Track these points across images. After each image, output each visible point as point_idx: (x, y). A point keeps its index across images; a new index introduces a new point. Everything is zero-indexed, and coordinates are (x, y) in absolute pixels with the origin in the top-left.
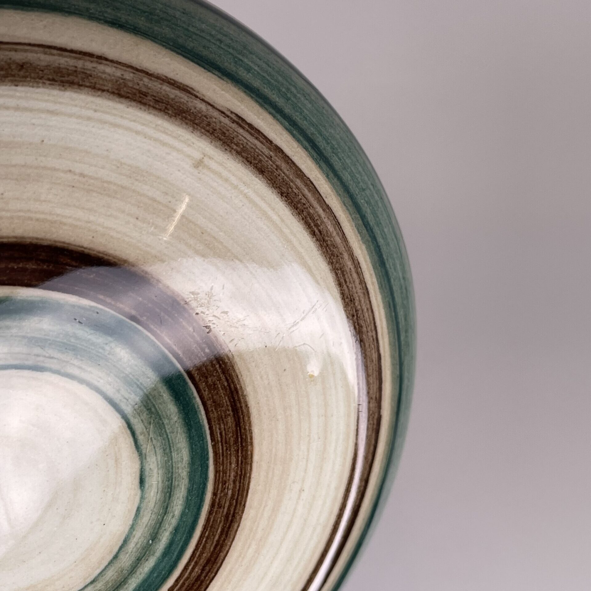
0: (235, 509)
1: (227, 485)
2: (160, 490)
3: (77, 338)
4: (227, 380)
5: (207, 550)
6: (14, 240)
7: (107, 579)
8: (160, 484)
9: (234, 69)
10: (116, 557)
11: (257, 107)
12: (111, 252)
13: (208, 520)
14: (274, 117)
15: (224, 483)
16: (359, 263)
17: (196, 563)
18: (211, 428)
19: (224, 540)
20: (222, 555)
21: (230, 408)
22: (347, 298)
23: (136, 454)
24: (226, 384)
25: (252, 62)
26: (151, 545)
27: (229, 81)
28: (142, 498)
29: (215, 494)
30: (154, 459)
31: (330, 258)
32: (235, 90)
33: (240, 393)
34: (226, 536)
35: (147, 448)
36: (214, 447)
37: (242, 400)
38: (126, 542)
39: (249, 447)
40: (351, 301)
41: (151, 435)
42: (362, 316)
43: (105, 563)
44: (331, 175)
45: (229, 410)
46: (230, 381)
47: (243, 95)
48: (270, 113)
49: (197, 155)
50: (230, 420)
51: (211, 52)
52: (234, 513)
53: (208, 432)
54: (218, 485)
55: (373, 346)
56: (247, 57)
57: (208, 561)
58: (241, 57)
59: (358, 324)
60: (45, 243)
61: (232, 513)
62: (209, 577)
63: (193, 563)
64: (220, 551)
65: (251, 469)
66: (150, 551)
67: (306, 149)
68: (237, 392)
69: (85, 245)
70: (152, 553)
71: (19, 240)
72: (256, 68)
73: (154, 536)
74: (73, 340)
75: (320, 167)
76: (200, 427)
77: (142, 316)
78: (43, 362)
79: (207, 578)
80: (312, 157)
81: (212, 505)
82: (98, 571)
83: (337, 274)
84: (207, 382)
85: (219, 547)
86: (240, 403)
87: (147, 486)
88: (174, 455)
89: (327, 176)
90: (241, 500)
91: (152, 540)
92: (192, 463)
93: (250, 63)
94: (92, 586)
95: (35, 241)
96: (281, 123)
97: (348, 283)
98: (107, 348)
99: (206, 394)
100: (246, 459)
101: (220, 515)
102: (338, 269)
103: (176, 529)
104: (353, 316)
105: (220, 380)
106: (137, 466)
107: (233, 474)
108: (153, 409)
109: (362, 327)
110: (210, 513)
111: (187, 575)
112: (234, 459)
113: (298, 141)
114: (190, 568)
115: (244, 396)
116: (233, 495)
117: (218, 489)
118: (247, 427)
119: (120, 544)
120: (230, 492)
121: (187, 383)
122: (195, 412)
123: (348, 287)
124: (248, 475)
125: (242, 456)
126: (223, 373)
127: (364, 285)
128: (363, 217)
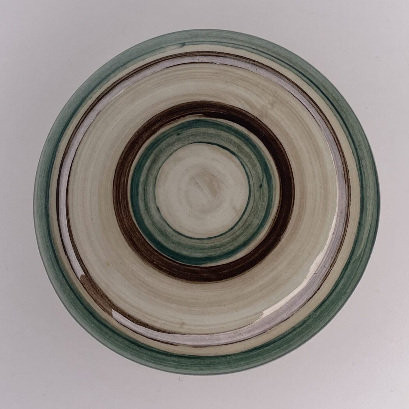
0: (118, 207)
1: (126, 216)
2: (150, 208)
3: (201, 253)
4: (143, 254)
5: (122, 189)
6: (233, 278)
7: (155, 170)
8: (151, 209)
9: (180, 359)
10: (156, 179)
11: (167, 351)
12: (202, 285)
13: (127, 201)
14: (159, 350)
15: (127, 216)
16: (104, 311)
17: (124, 183)
18: (142, 235)
19: (117, 194)
20: (115, 188)
21: (137, 244)
22: (104, 297)
23: (165, 218)
24: (143, 253)
25: (173, 364)
26: (145, 187)
27: (180, 355)
28: (155, 203)
29: (129, 211)
30: (158, 219)
31: (118, 309)
32: (177, 353)
33: (136, 251)
34: (117, 196)
35: (161, 222)
36: (137, 229)
37: (134, 248)
38: (155, 186)
39: (123, 232)
40: (102, 296)
41: (162, 227)
42: (94, 291)
43: (158, 176)
44: (128, 338)
45: (137, 243)
46: (141, 254)
47: (174, 352)
48: (161, 350)
49: (185, 326)
50: (135, 240)
51: (190, 361)
52: (118, 205)
53: (142, 233)
54: (129, 214)
55: (84, 282)
56: (176, 365)
57: (119, 185)
58: (178, 364)
59: (95, 288)
60: (223, 280)
61: (119, 205)
62: (116, 178)
63: (125, 183)
64: (116, 189)
65: (118, 224)
66: (144, 184)
67: (142, 344)
68: (137, 250)
69: (211, 284)
70: (143, 183)
71: (232, 278)
72: (171, 363)
73: (145, 190)
74: (203, 252)
75: (134, 339)
76: (146, 234)
77: (183, 267)
78: (209, 241)
79: (117, 178)
80: (138, 342)
81: (128, 207)
82: (160, 172)
83: (113, 304)
84: (150, 251)
85: (118, 191)
86: (134, 247)
87: (156, 208)
88: (151, 222)
89: (129, 337)
90: (117, 211)
91: (145, 188)
92: (143, 221)
93: (174, 363)
94: (159, 167)
95: (227, 279)
96: (156, 349)
97: (106, 302)
98: (190, 253)
99: (149, 247)
100: (122, 227)
101: (123, 203)
102: (113, 306)
103: (138, 194)
104: (99, 291)
105: (146, 254)
106: (162, 214)
107: (125, 220)
108: (166, 236)
109: (93, 288)
110: (127, 204)
111: (126, 178)
112: (127, 225)
113: (147, 345)
114: (125, 181)
115: (133, 250)
116: (121, 213)
117: (128, 213)
118: (127, 239)
119: (156, 185)
120: (123, 213)
121: (157, 249)
122: (150, 239)
123: (106, 301)
124: (119, 221)
125: (124, 228)
126: (145, 256)
127: (98, 303)
128: (107, 327)
